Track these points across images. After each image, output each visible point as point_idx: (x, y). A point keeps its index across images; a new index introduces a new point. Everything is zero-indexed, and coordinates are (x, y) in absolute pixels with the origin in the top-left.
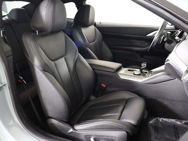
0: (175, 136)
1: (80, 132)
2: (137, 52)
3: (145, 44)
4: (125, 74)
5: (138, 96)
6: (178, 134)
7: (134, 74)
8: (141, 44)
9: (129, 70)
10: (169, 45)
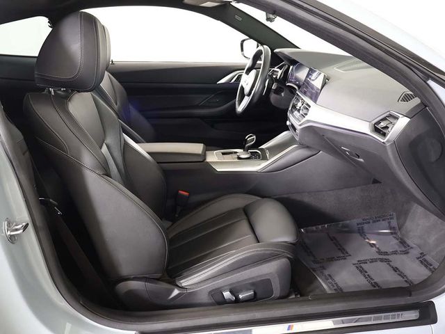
0: (339, 249)
1: (193, 288)
2: (202, 117)
3: (214, 100)
4: (222, 162)
5: (259, 198)
6: (341, 246)
7: (239, 158)
8: (207, 101)
9: (223, 154)
10: (278, 96)
